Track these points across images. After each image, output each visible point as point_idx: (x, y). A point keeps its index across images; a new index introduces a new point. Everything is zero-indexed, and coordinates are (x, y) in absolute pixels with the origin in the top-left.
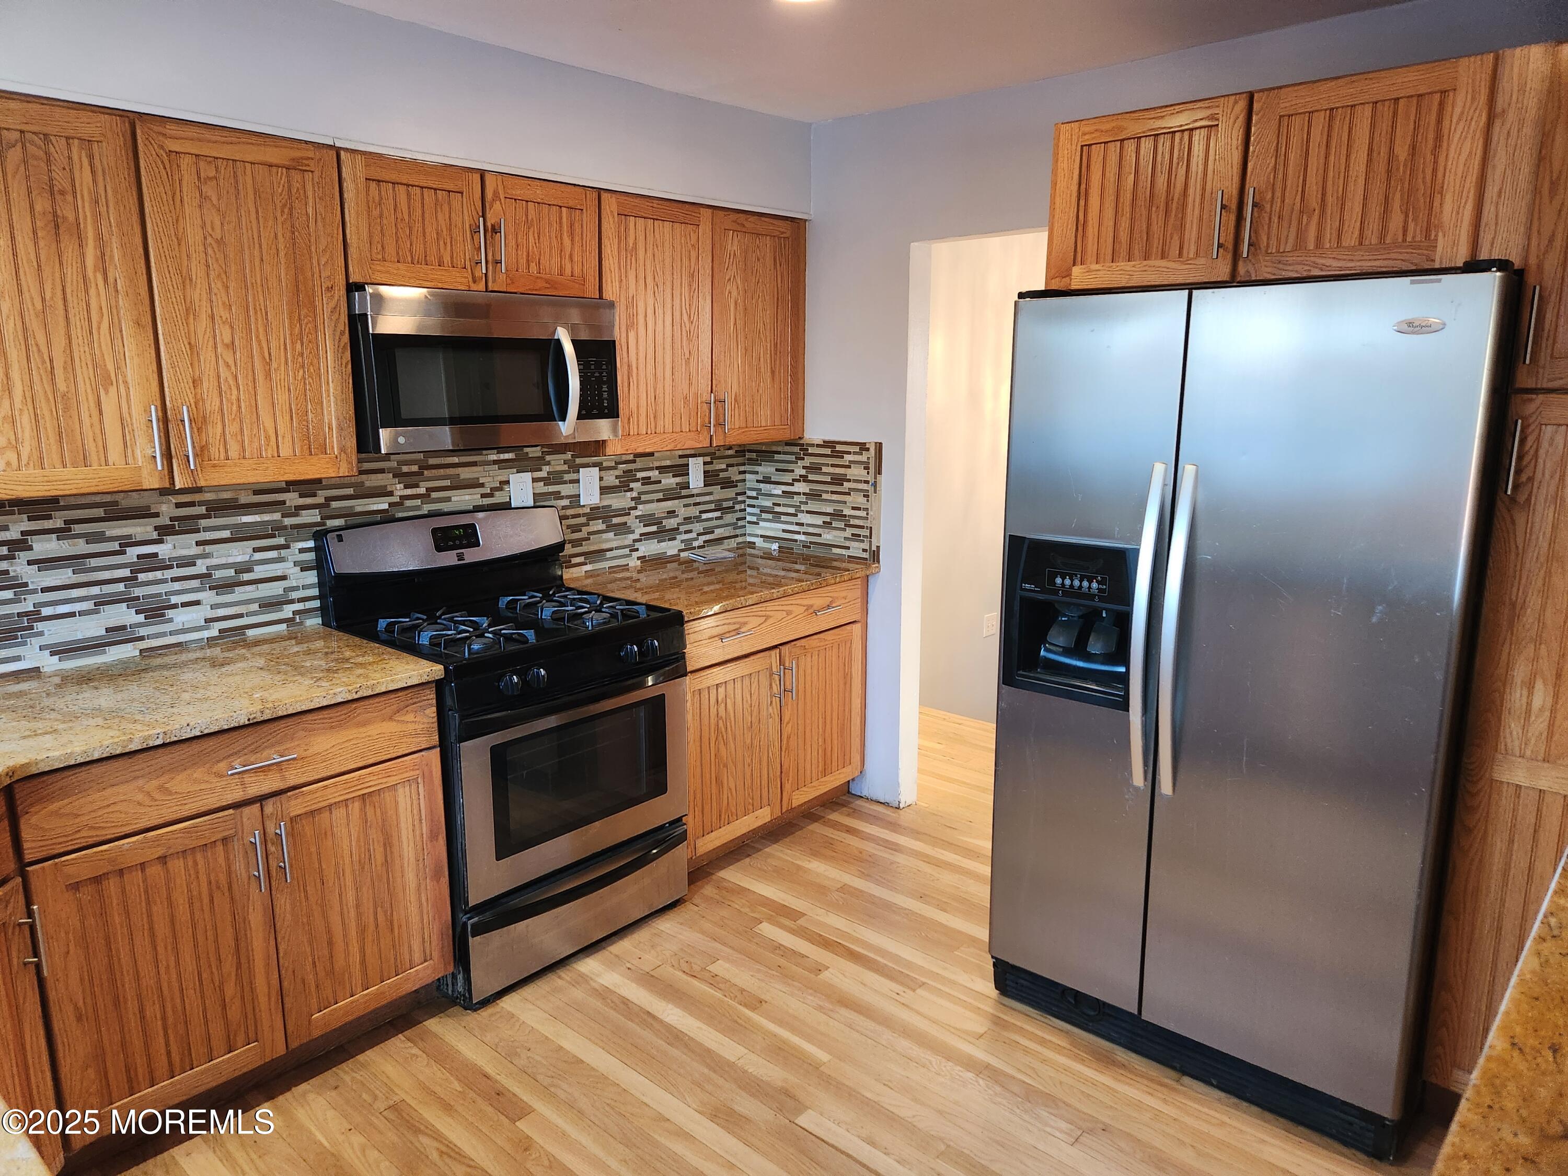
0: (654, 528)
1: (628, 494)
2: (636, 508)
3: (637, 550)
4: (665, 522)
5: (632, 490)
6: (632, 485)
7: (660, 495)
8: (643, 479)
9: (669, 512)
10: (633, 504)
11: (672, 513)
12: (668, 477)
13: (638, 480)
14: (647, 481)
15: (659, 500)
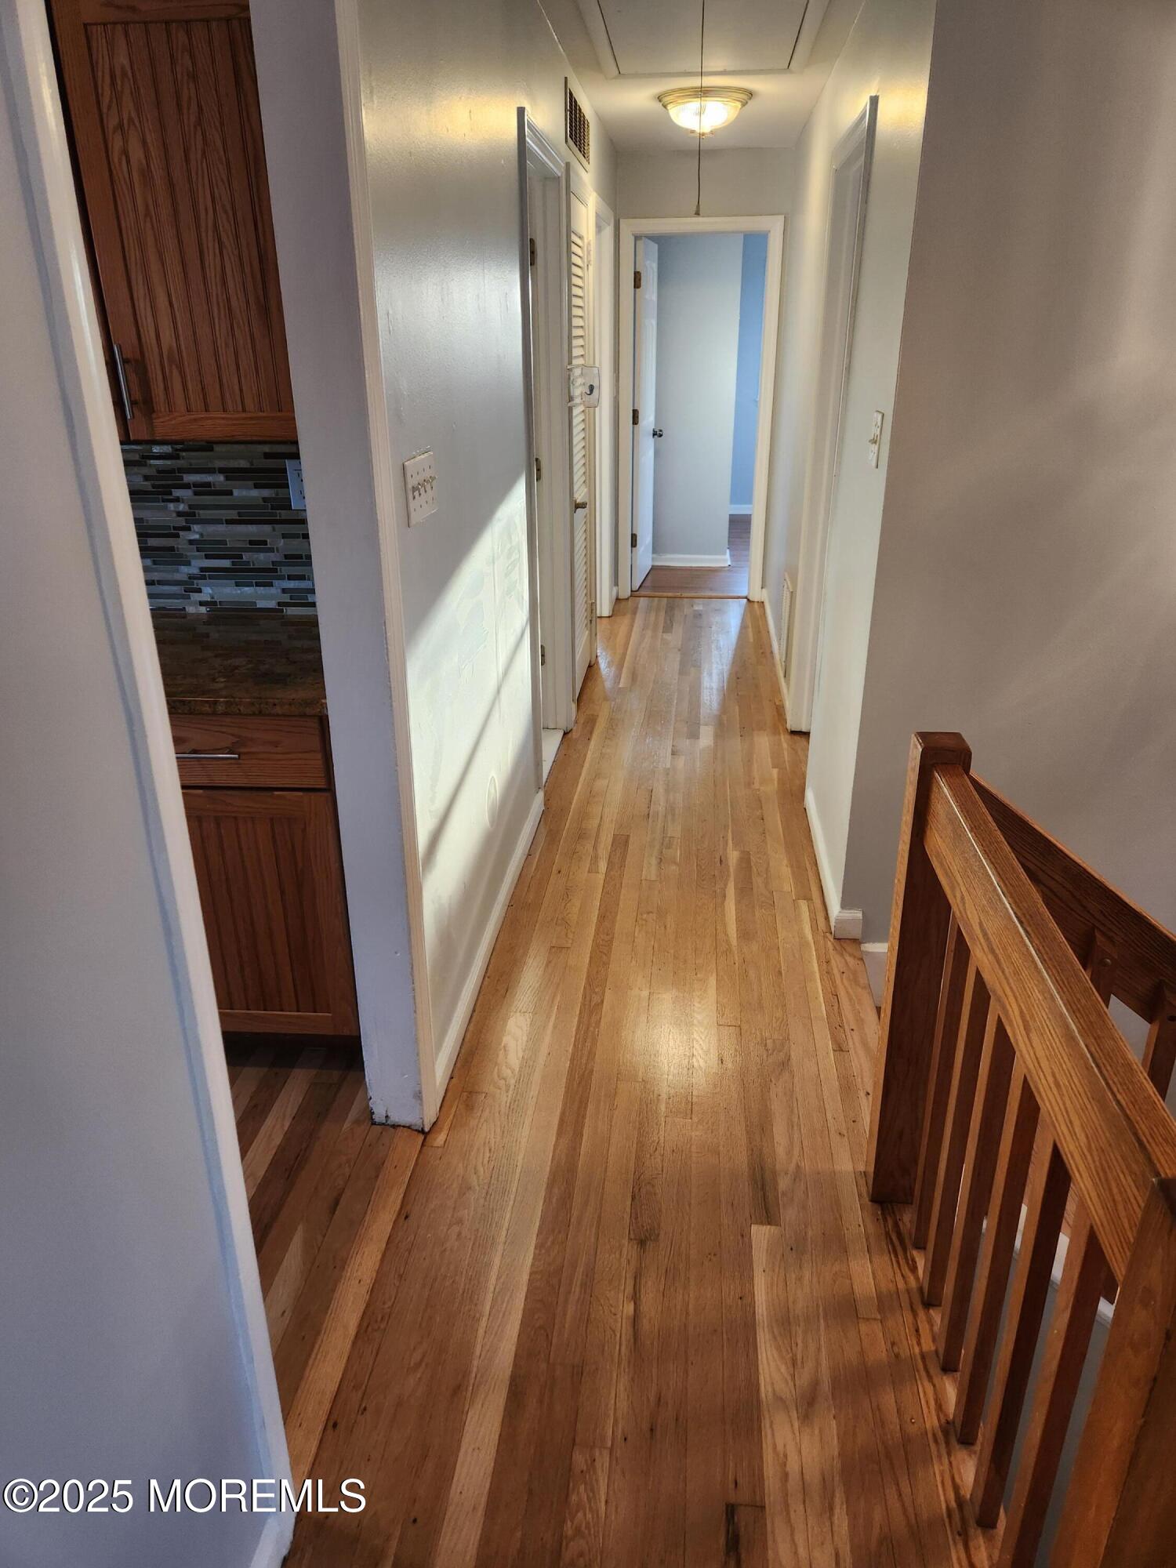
0: (226, 563)
1: (171, 506)
2: (188, 529)
3: (199, 591)
4: (246, 557)
5: (177, 500)
6: (177, 493)
7: (233, 514)
8: (196, 485)
9: (251, 542)
10: (181, 521)
11: (258, 544)
12: (248, 488)
13: (187, 486)
14: (202, 489)
15: (229, 522)
